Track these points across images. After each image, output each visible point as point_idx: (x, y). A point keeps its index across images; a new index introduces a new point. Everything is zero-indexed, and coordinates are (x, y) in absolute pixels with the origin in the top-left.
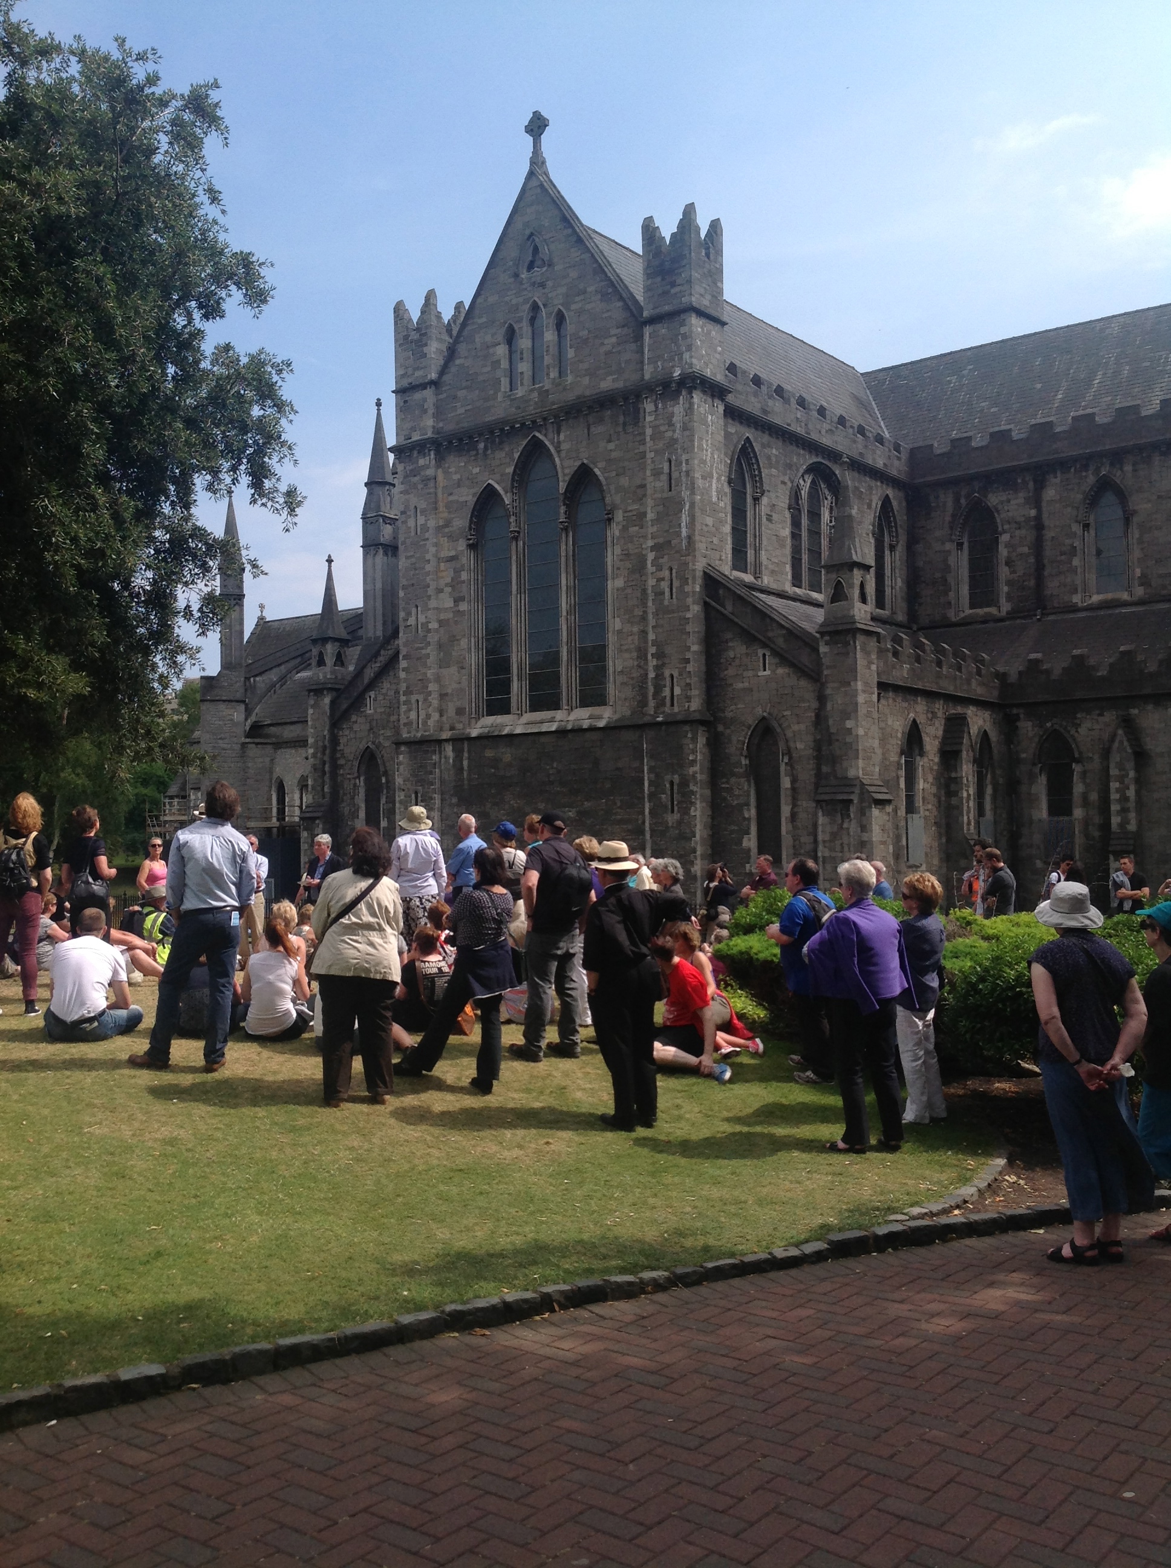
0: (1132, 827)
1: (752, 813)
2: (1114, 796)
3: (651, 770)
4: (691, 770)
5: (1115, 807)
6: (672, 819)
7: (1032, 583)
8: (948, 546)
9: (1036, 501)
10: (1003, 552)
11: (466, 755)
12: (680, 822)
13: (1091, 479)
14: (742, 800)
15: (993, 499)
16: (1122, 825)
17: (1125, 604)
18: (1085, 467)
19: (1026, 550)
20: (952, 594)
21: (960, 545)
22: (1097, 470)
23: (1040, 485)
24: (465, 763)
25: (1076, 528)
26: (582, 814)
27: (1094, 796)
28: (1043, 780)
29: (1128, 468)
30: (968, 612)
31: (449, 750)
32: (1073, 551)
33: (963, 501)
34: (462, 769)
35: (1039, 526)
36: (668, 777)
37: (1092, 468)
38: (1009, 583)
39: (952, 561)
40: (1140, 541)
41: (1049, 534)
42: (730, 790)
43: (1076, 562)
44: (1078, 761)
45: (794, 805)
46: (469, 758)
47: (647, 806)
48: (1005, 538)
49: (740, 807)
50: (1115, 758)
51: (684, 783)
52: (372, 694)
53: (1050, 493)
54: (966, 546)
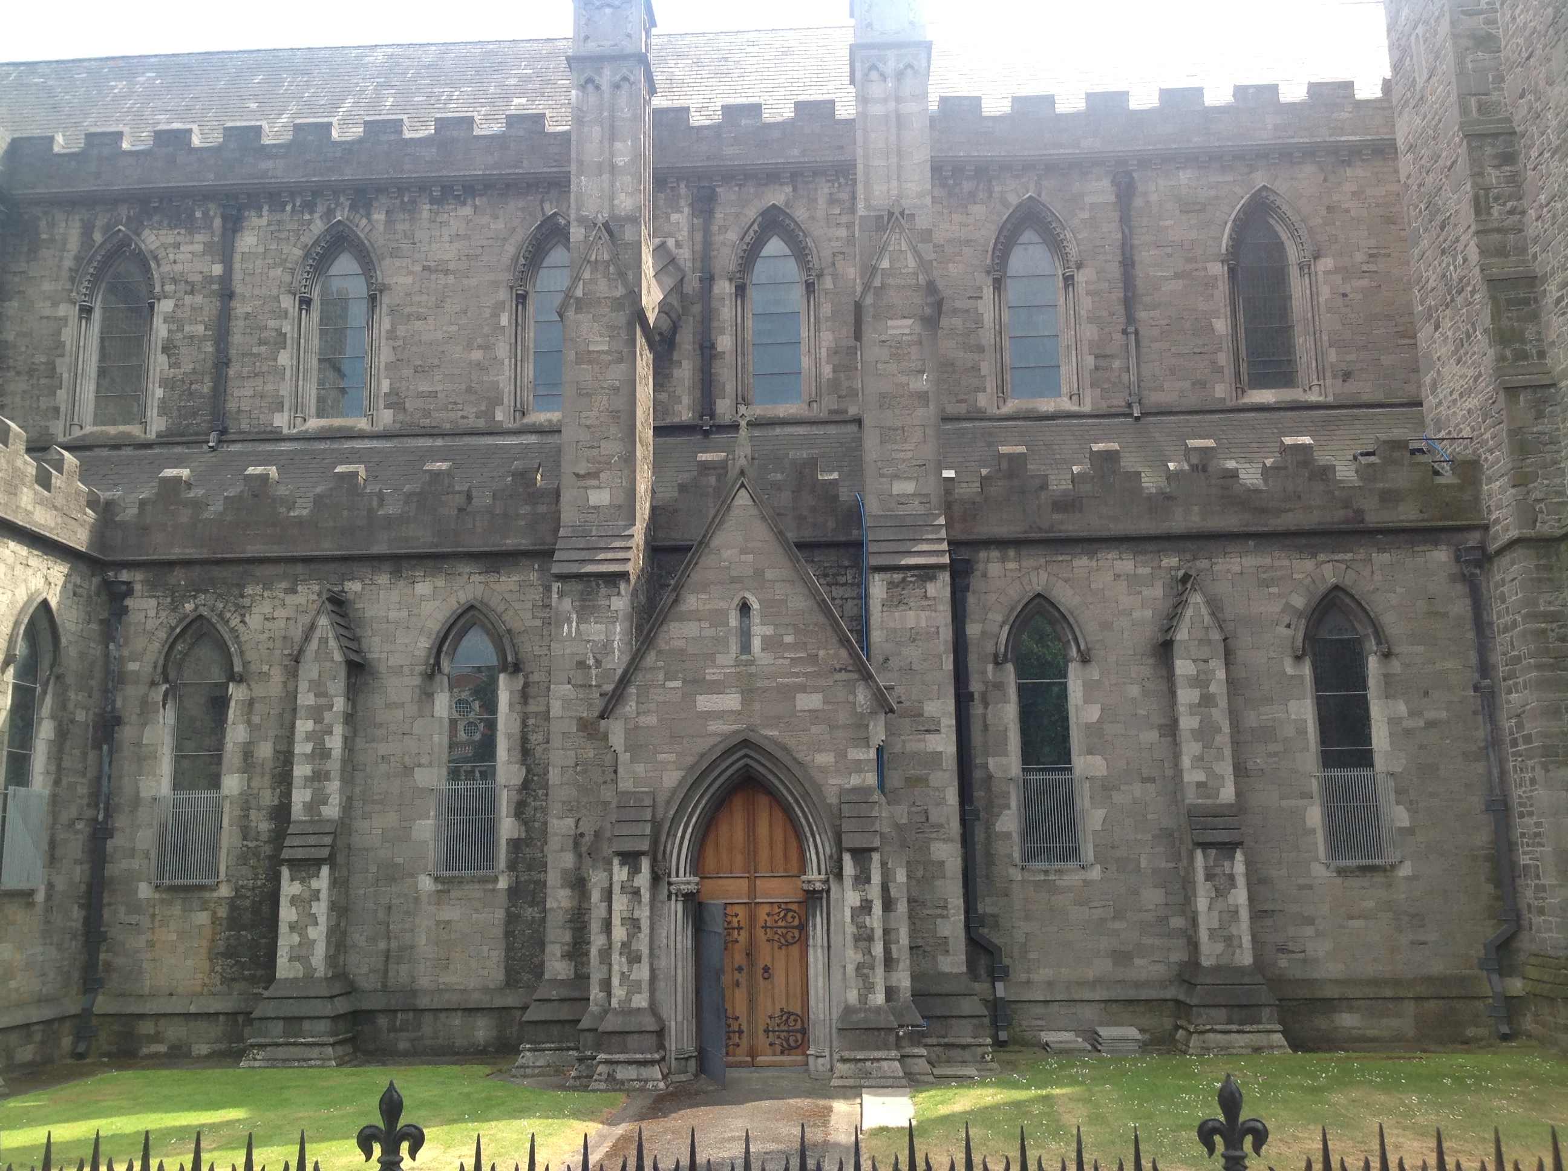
0: (332, 811)
2: (302, 748)
5: (301, 771)
7: (206, 388)
8: (63, 310)
9: (226, 253)
10: (161, 329)
13: (318, 226)
15: (151, 240)
16: (311, 807)
17: (362, 436)
18: (310, 207)
19: (200, 329)
20: (62, 395)
21: (86, 311)
22: (329, 213)
23: (234, 224)
25: (288, 303)
27: (265, 751)
28: (167, 717)
29: (379, 217)
30: (89, 429)
32: (281, 340)
33: (98, 237)
35: (227, 295)
37: (320, 209)
38: (165, 383)
39: (68, 335)
40: (392, 335)
41: (241, 308)
43: (284, 358)
44: (240, 679)
48: (165, 306)
50: (310, 670)
53: (247, 241)
54: (97, 315)
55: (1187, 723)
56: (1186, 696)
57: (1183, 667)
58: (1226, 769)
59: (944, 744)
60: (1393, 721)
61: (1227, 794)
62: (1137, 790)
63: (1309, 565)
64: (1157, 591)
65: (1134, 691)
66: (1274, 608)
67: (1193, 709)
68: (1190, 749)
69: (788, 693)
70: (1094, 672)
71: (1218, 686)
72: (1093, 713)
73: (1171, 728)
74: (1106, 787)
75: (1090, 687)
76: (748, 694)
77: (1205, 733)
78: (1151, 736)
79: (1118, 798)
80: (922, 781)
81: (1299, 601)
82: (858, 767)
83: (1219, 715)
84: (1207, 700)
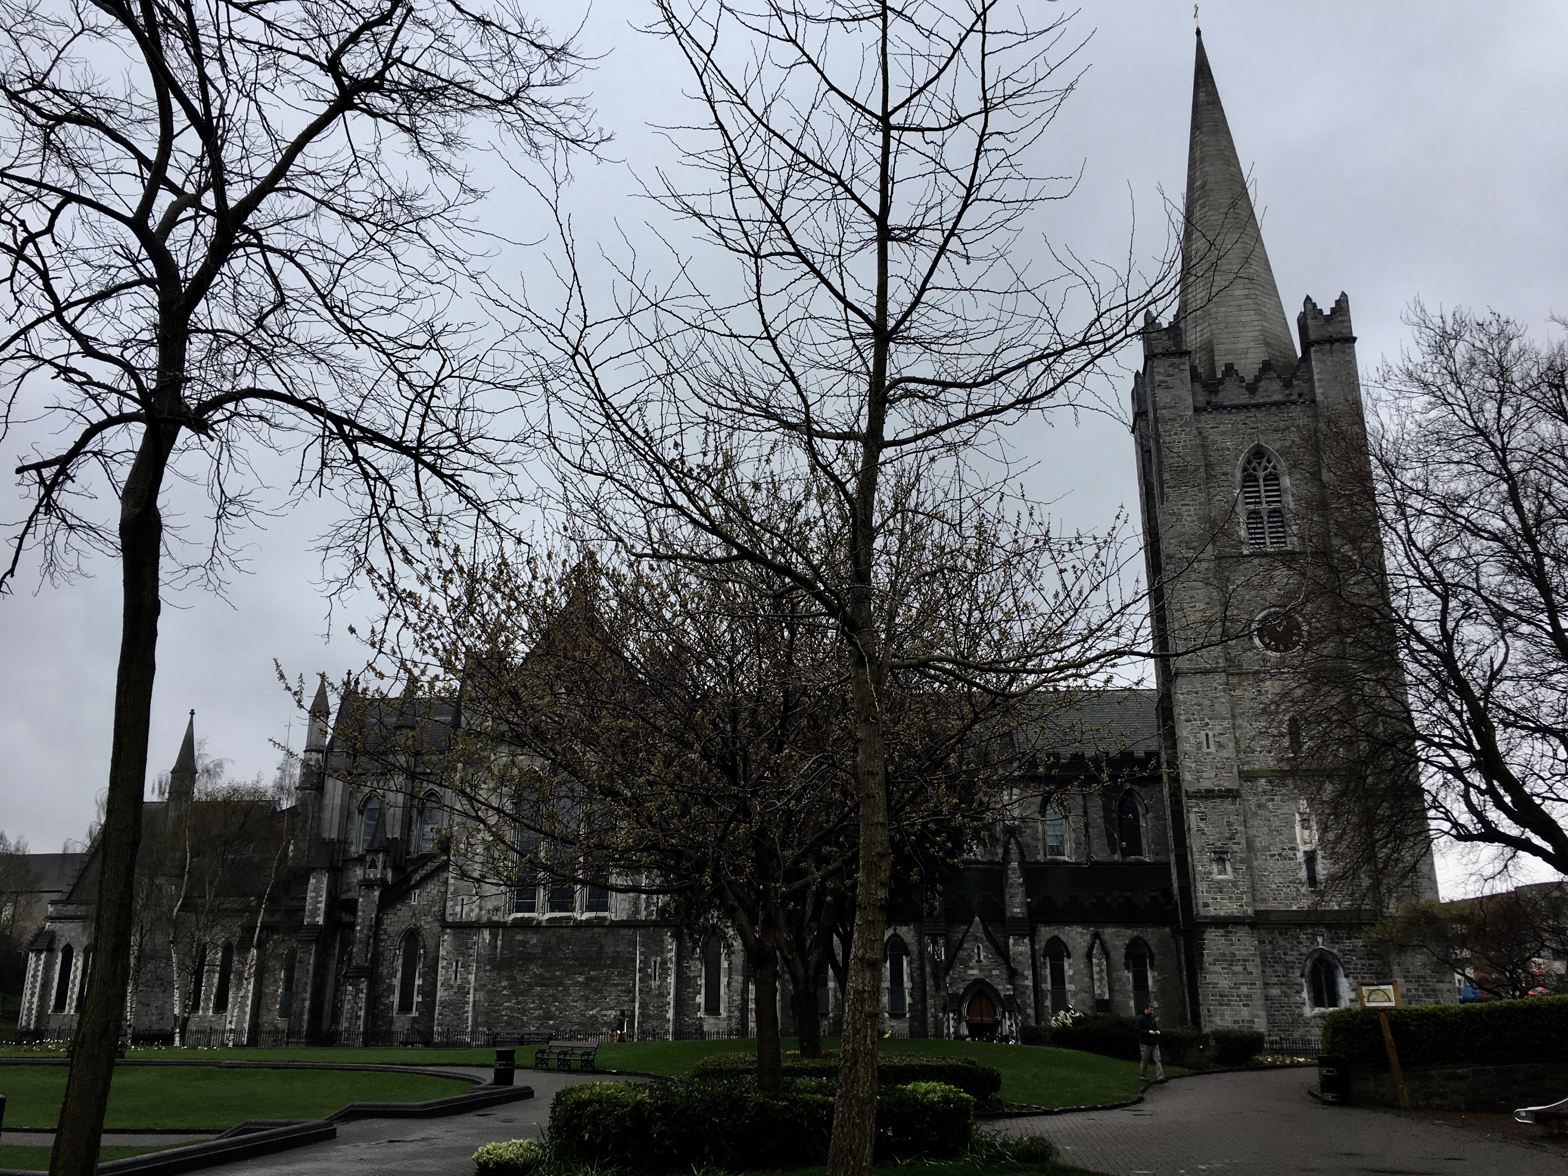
1: (702, 981)
3: (641, 954)
4: (669, 955)
6: (654, 984)
11: (500, 937)
12: (660, 987)
14: (696, 974)
24: (499, 943)
26: (590, 979)
31: (486, 934)
34: (496, 947)
36: (653, 959)
42: (688, 968)
45: (730, 978)
46: (502, 940)
47: (638, 975)
49: (695, 977)
51: (664, 962)
52: (417, 892)
55: (1096, 976)
56: (1096, 969)
57: (1095, 961)
58: (1106, 990)
59: (1029, 983)
60: (1154, 977)
61: (1107, 997)
62: (1083, 994)
63: (1130, 931)
64: (1088, 937)
65: (1082, 966)
66: (1121, 943)
67: (1098, 973)
68: (1097, 984)
69: (990, 971)
70: (1071, 961)
71: (1104, 967)
72: (1071, 972)
73: (1092, 978)
74: (1075, 994)
75: (1070, 964)
76: (981, 970)
77: (1101, 979)
78: (1086, 979)
79: (1078, 997)
80: (1024, 993)
81: (1127, 942)
82: (1008, 990)
83: (1104, 975)
84: (1101, 971)
